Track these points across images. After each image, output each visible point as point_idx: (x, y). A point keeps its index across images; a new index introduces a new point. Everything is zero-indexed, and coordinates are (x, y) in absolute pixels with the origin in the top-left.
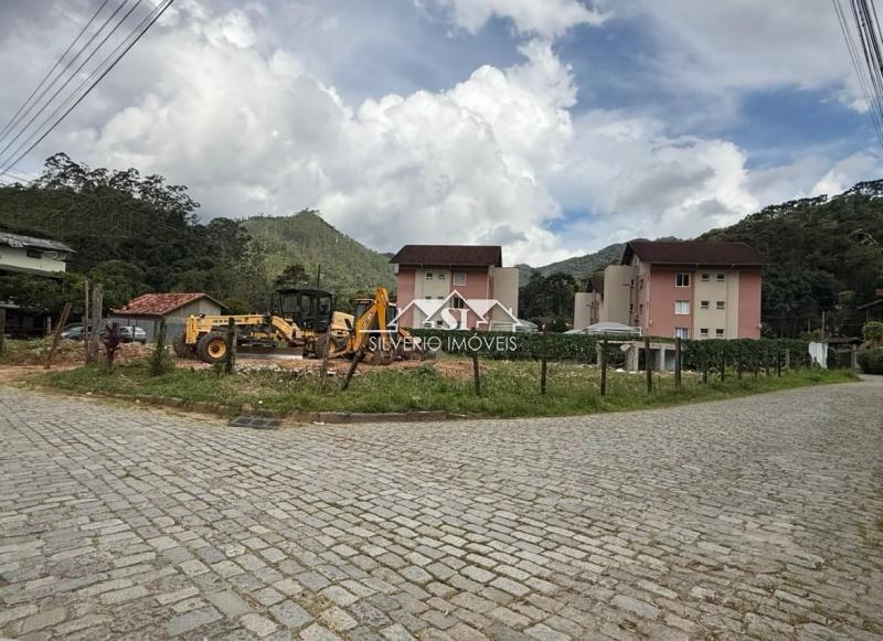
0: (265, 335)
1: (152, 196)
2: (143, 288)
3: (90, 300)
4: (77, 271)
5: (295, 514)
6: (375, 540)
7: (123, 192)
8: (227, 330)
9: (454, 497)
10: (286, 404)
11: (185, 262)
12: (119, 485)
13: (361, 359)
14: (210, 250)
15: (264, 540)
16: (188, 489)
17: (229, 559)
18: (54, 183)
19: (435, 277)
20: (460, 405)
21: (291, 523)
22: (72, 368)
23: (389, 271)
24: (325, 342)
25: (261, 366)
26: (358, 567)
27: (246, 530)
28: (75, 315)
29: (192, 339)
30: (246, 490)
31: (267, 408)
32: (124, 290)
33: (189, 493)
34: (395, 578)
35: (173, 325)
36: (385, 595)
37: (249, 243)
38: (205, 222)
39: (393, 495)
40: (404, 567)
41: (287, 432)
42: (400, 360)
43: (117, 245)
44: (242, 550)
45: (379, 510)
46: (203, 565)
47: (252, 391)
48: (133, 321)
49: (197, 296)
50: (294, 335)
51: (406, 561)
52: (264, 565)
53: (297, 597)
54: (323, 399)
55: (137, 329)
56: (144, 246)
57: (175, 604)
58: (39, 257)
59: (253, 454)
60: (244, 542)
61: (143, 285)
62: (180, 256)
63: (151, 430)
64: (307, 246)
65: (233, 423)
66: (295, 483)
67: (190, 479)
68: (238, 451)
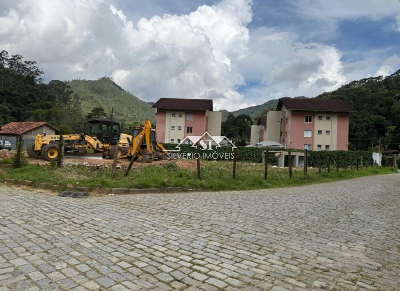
0: (81, 146)
1: (16, 67)
2: (10, 119)
5: (97, 245)
6: (142, 259)
8: (58, 143)
9: (186, 234)
11: (37, 104)
13: (136, 159)
14: (50, 98)
15: (78, 260)
16: (34, 232)
17: (57, 270)
19: (177, 116)
20: (189, 184)
21: (94, 249)
23: (152, 112)
24: (115, 150)
25: (78, 163)
26: (132, 274)
27: (68, 254)
29: (38, 147)
30: (68, 232)
31: (81, 186)
33: (35, 234)
34: (152, 279)
35: (27, 140)
36: (147, 289)
37: (72, 95)
38: (46, 82)
39: (152, 233)
40: (158, 273)
41: (93, 199)
42: (158, 160)
44: (65, 265)
45: (144, 242)
46: (42, 274)
47: (73, 176)
48: (4, 137)
49: (41, 124)
50: (98, 146)
51: (159, 270)
52: (78, 273)
54: (114, 181)
55: (6, 142)
56: (11, 95)
59: (73, 211)
60: (66, 261)
61: (10, 117)
62: (32, 101)
63: (13, 198)
64: (106, 97)
65: (61, 194)
66: (97, 228)
67: (35, 226)
68: (64, 210)
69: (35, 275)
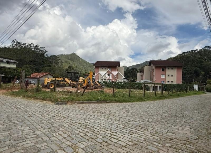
0: (63, 83)
1: (37, 50)
3: (22, 74)
4: (19, 67)
5: (70, 125)
6: (89, 132)
7: (30, 49)
8: (54, 81)
9: (108, 122)
10: (68, 99)
11: (45, 65)
12: (28, 118)
13: (86, 88)
14: (51, 62)
15: (62, 132)
16: (45, 119)
17: (54, 136)
18: (14, 46)
19: (104, 69)
20: (110, 99)
21: (69, 128)
22: (17, 90)
23: (93, 67)
24: (78, 84)
25: (62, 90)
26: (85, 138)
27: (58, 129)
28: (18, 78)
29: (46, 83)
30: (58, 120)
31: (64, 100)
32: (30, 72)
33: (45, 120)
34: (94, 141)
35: (41, 80)
36: (92, 145)
37: (60, 61)
38: (49, 56)
39: (94, 121)
40: (96, 139)
41: (68, 106)
42: (96, 89)
43: (28, 61)
44: (57, 134)
45: (90, 125)
46: (48, 138)
47: (60, 96)
48: (32, 79)
49: (47, 73)
50: (70, 83)
51: (97, 137)
52: (63, 138)
53: (71, 146)
54: (77, 98)
55: (33, 81)
56: (35, 61)
57: (41, 147)
58: (10, 64)
59: (60, 111)
60: (58, 132)
61: (34, 71)
62: (43, 64)
63: (36, 105)
64: (73, 62)
65: (55, 103)
66: (70, 118)
67: (45, 117)
68: (56, 110)
69: (45, 138)
